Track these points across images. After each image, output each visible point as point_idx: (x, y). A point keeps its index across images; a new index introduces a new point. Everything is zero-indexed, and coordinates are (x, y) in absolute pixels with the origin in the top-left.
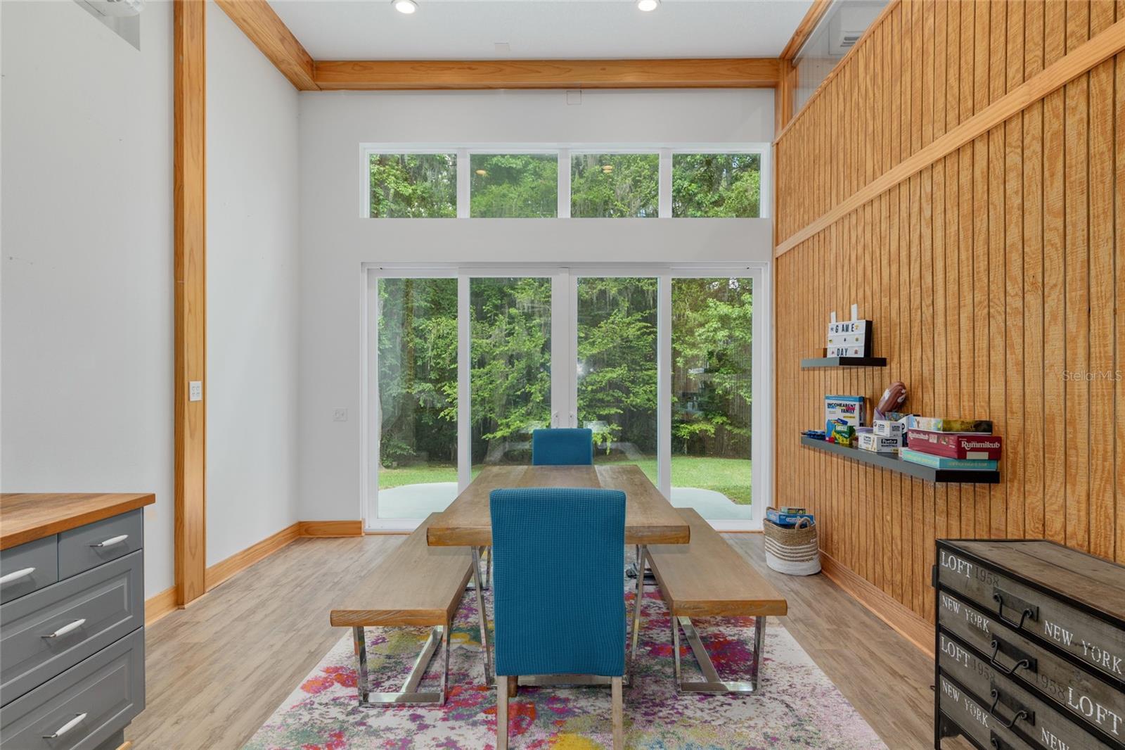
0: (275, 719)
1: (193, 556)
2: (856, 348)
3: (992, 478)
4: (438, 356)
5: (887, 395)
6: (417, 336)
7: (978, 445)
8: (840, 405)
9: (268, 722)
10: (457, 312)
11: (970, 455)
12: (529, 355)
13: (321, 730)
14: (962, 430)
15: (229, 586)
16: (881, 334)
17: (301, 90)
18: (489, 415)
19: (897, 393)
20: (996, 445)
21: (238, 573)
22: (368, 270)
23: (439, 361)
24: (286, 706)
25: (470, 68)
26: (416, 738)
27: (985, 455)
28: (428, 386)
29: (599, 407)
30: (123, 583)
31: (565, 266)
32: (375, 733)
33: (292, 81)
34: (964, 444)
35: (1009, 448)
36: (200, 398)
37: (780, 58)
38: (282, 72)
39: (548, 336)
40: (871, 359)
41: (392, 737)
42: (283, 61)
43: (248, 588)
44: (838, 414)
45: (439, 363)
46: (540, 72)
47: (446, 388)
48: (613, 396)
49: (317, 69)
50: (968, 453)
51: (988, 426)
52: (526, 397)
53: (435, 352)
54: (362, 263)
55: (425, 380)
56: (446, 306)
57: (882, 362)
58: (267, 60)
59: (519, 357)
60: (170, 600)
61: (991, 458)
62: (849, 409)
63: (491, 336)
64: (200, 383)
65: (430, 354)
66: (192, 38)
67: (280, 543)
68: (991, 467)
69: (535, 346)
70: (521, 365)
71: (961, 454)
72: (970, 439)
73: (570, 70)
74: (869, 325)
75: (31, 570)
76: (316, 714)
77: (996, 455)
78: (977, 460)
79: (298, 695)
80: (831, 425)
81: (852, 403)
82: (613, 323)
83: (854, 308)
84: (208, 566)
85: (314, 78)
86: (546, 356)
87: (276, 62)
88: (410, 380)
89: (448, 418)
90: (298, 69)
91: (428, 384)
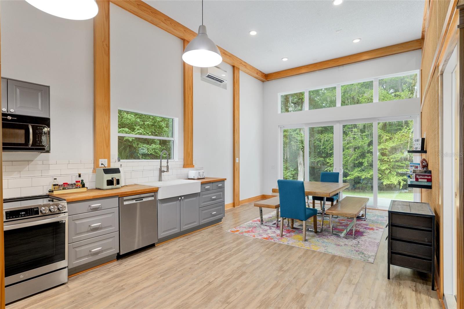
0: (246, 224)
1: (237, 197)
3: (429, 187)
4: (325, 148)
6: (317, 141)
7: (423, 177)
8: (414, 166)
9: (244, 224)
10: (333, 131)
11: (420, 180)
12: (362, 147)
13: (252, 226)
14: (420, 173)
15: (245, 205)
16: (426, 142)
17: (263, 82)
18: (345, 171)
20: (430, 177)
21: (247, 203)
22: (280, 127)
23: (326, 150)
24: (248, 222)
25: (307, 67)
26: (269, 230)
27: (426, 180)
28: (322, 159)
29: (398, 169)
30: (221, 193)
31: (338, 122)
32: (262, 228)
33: (261, 80)
34: (417, 177)
35: (434, 179)
36: (238, 162)
37: (421, 39)
38: (259, 79)
39: (371, 139)
40: (423, 151)
41: (264, 229)
42: (258, 78)
43: (248, 206)
45: (326, 151)
46: (328, 64)
47: (327, 160)
48: (405, 164)
49: (267, 76)
50: (419, 179)
51: (430, 172)
52: (361, 164)
53: (323, 147)
54: (279, 126)
55: (322, 157)
56: (330, 129)
58: (254, 78)
59: (358, 148)
60: (232, 205)
61: (427, 181)
62: (417, 167)
63: (346, 140)
64: (238, 159)
65: (322, 147)
66: (237, 82)
67: (257, 199)
68: (429, 184)
69: (364, 143)
70: (358, 151)
72: (419, 175)
73: (338, 61)
74: (423, 139)
75: (209, 187)
76: (252, 224)
77: (430, 180)
78: (423, 182)
79: (251, 222)
81: (417, 165)
82: (404, 132)
84: (240, 200)
85: (266, 79)
86: (371, 147)
87: (256, 78)
88: (315, 157)
89: (328, 171)
90: (262, 78)
91: (322, 158)
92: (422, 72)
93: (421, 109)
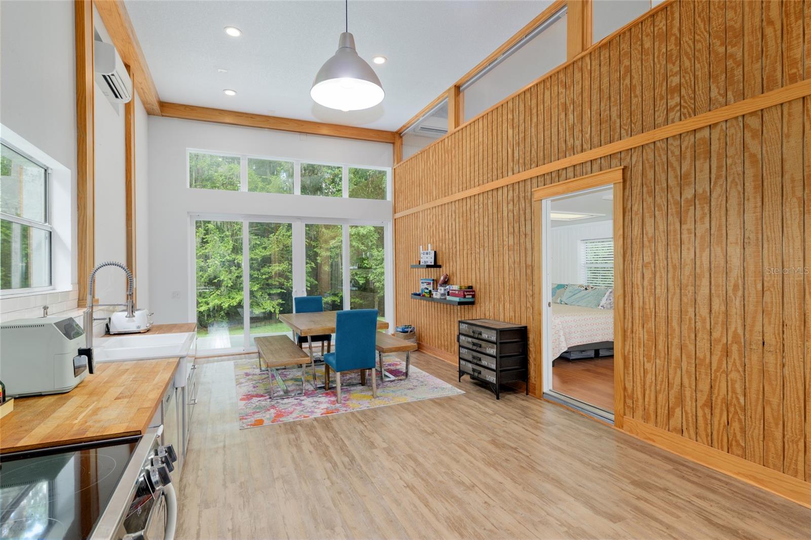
2: (431, 261)
3: (473, 303)
5: (442, 278)
7: (469, 293)
8: (427, 282)
11: (467, 297)
14: (465, 289)
16: (439, 257)
17: (149, 114)
19: (445, 278)
20: (474, 293)
22: (191, 216)
33: (147, 111)
34: (465, 293)
40: (436, 265)
44: (425, 286)
51: (471, 287)
54: (188, 212)
57: (440, 267)
61: (472, 297)
62: (429, 284)
68: (472, 300)
71: (464, 296)
72: (467, 292)
73: (303, 125)
76: (257, 404)
77: (474, 296)
78: (469, 298)
80: (422, 290)
81: (431, 281)
83: (430, 246)
85: (162, 112)
92: (397, 171)
93: (398, 215)
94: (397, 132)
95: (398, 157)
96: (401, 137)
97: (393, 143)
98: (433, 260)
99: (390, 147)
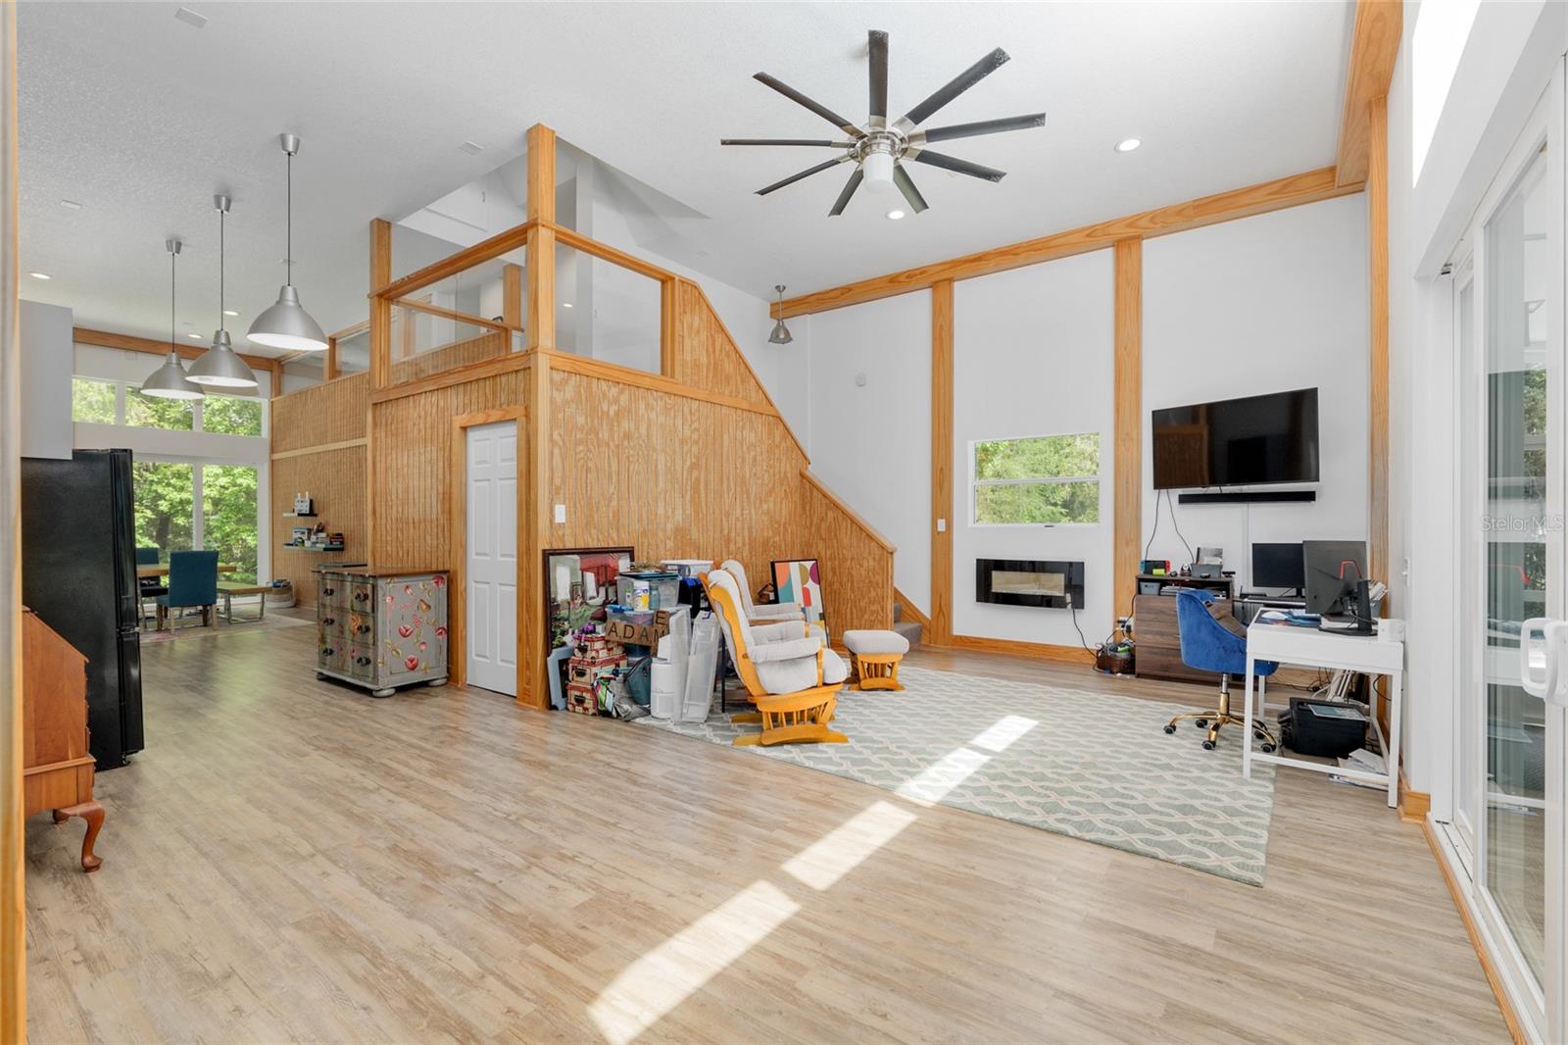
2: (306, 509)
3: (342, 550)
5: (315, 527)
7: (338, 540)
8: (301, 531)
14: (334, 535)
16: (316, 506)
19: (319, 526)
20: (342, 539)
34: (334, 540)
35: (346, 541)
40: (312, 513)
44: (299, 535)
51: (340, 535)
57: (316, 515)
61: (340, 543)
62: (303, 533)
68: (340, 546)
71: (331, 543)
72: (335, 538)
74: (311, 501)
77: (342, 543)
78: (336, 544)
80: (296, 540)
81: (304, 530)
83: (307, 493)
92: (275, 405)
93: (276, 456)
94: (275, 360)
95: (277, 389)
96: (282, 366)
97: (271, 371)
98: (308, 508)
99: (269, 373)
